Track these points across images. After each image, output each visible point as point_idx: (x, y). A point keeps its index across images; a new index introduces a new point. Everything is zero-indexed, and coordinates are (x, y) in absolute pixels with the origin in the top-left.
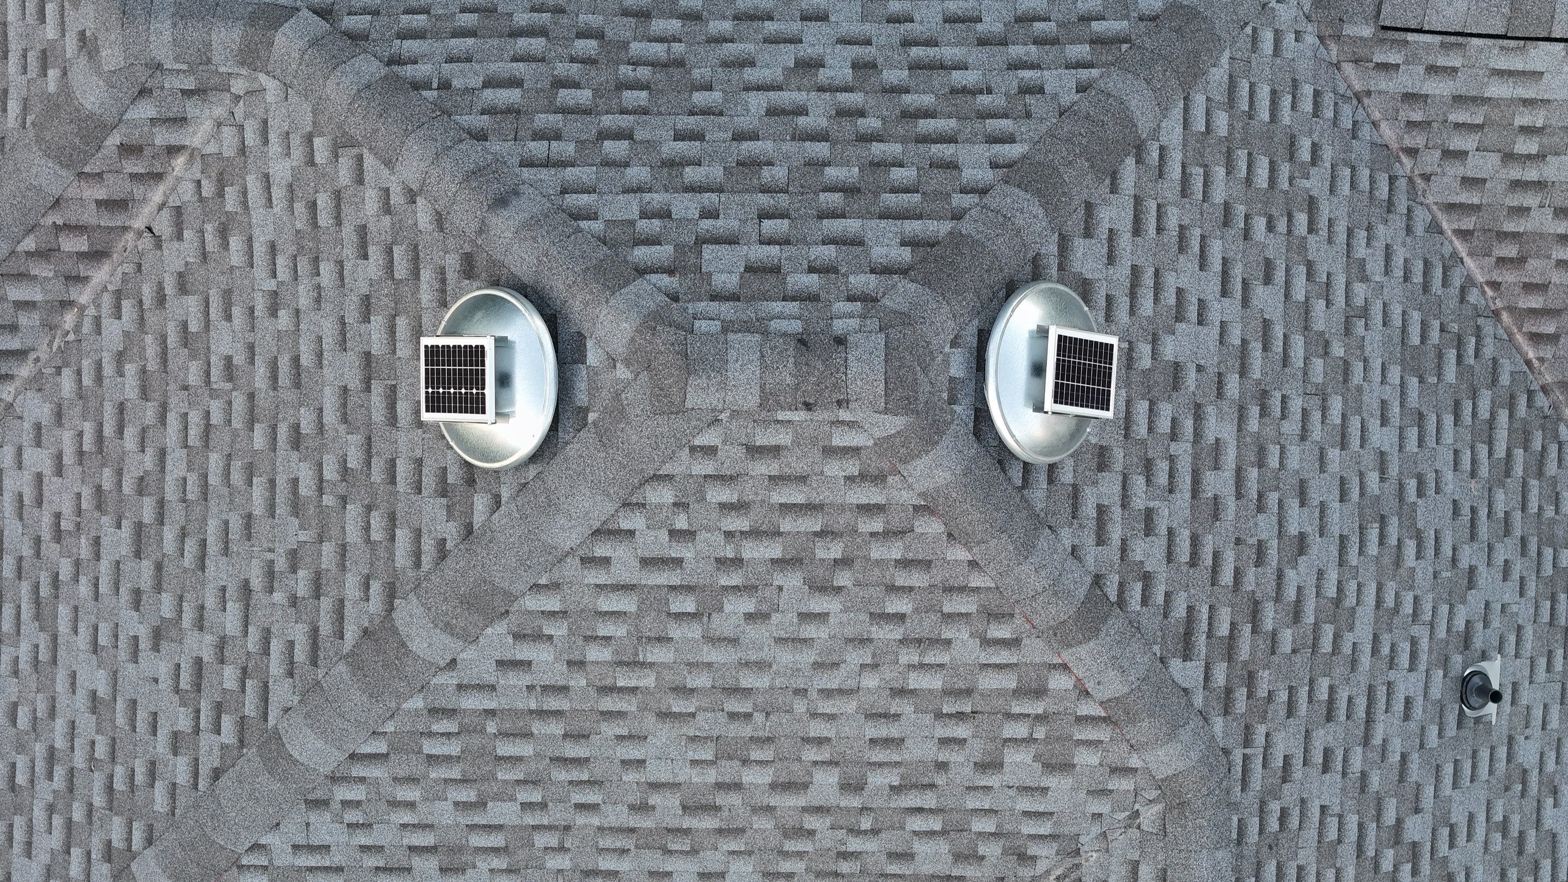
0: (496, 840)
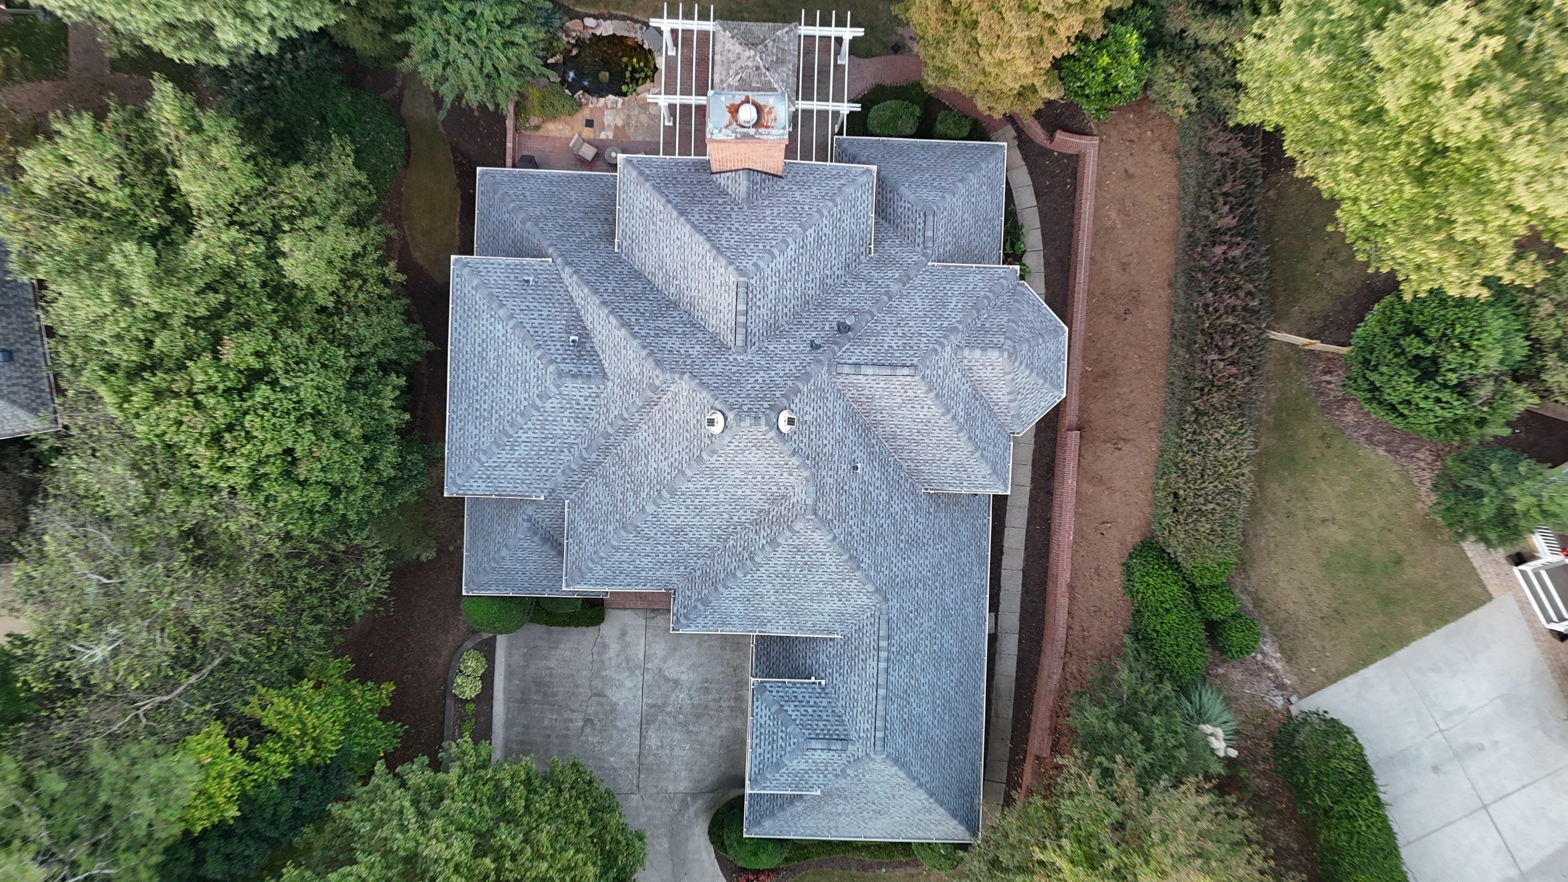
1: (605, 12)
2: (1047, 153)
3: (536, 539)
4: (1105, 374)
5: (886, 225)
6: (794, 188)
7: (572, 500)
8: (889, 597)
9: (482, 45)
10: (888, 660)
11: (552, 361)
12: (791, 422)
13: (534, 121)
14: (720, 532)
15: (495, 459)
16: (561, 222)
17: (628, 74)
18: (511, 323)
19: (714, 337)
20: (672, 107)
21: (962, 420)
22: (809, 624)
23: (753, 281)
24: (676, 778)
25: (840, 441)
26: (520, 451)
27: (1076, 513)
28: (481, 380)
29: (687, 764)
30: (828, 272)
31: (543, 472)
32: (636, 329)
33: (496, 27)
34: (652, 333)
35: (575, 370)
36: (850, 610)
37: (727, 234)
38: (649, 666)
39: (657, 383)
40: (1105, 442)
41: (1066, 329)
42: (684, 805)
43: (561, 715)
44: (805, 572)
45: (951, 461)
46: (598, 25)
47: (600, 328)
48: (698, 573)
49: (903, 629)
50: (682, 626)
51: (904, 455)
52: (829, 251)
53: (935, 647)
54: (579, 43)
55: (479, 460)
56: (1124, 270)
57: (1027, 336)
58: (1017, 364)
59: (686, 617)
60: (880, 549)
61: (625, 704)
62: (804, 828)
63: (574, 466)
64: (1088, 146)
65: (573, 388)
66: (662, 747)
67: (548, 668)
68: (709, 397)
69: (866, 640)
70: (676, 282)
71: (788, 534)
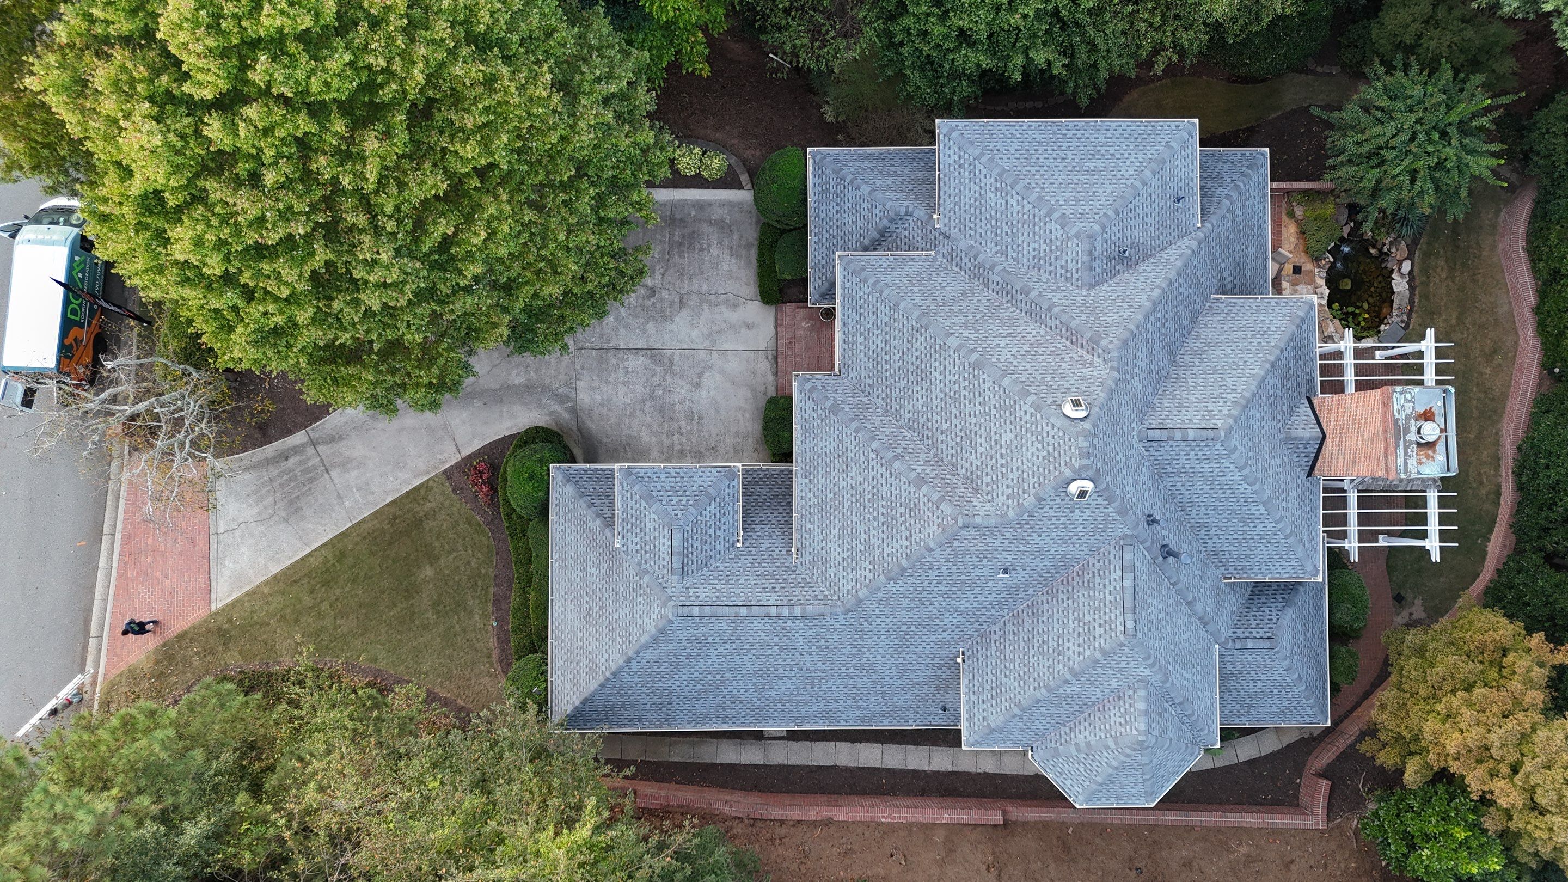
0: (987, 410)
1: (1417, 282)
2: (1299, 770)
3: (885, 222)
4: (1066, 848)
5: (1247, 596)
6: (1299, 490)
7: (935, 259)
8: (850, 615)
9: (1413, 147)
10: (778, 617)
11: (1103, 227)
12: (1082, 494)
13: (1299, 212)
14: (921, 421)
15: (984, 171)
16: (1231, 237)
17: (1351, 309)
18: (1138, 184)
19: (1150, 405)
20: (1339, 355)
21: (1061, 691)
22: (809, 526)
23: (1218, 446)
24: (593, 389)
25: (1040, 553)
26: (994, 199)
27: (911, 824)
28: (1069, 153)
29: (609, 400)
30: (1212, 532)
31: (969, 224)
32: (1152, 318)
33: (1433, 161)
34: (1149, 336)
35: (1096, 254)
36: (831, 572)
37: (1258, 416)
38: (715, 354)
39: (1103, 343)
40: (994, 853)
41: (1153, 805)
42: (562, 399)
43: (658, 261)
44: (881, 519)
45: (1004, 680)
46: (1402, 275)
47: (1142, 279)
48: (865, 400)
49: (810, 632)
50: (800, 384)
51: (1010, 627)
52: (1236, 532)
53: (781, 670)
54: (1384, 256)
55: (982, 154)
56: (1184, 865)
57: (1155, 761)
58: (1128, 751)
59: (814, 388)
60: (905, 602)
61: (671, 331)
62: (564, 531)
63: (980, 258)
64: (1316, 819)
65: (1075, 253)
66: (627, 372)
67: (709, 246)
68: (1101, 400)
69: (798, 591)
70: (1196, 361)
71: (935, 497)
